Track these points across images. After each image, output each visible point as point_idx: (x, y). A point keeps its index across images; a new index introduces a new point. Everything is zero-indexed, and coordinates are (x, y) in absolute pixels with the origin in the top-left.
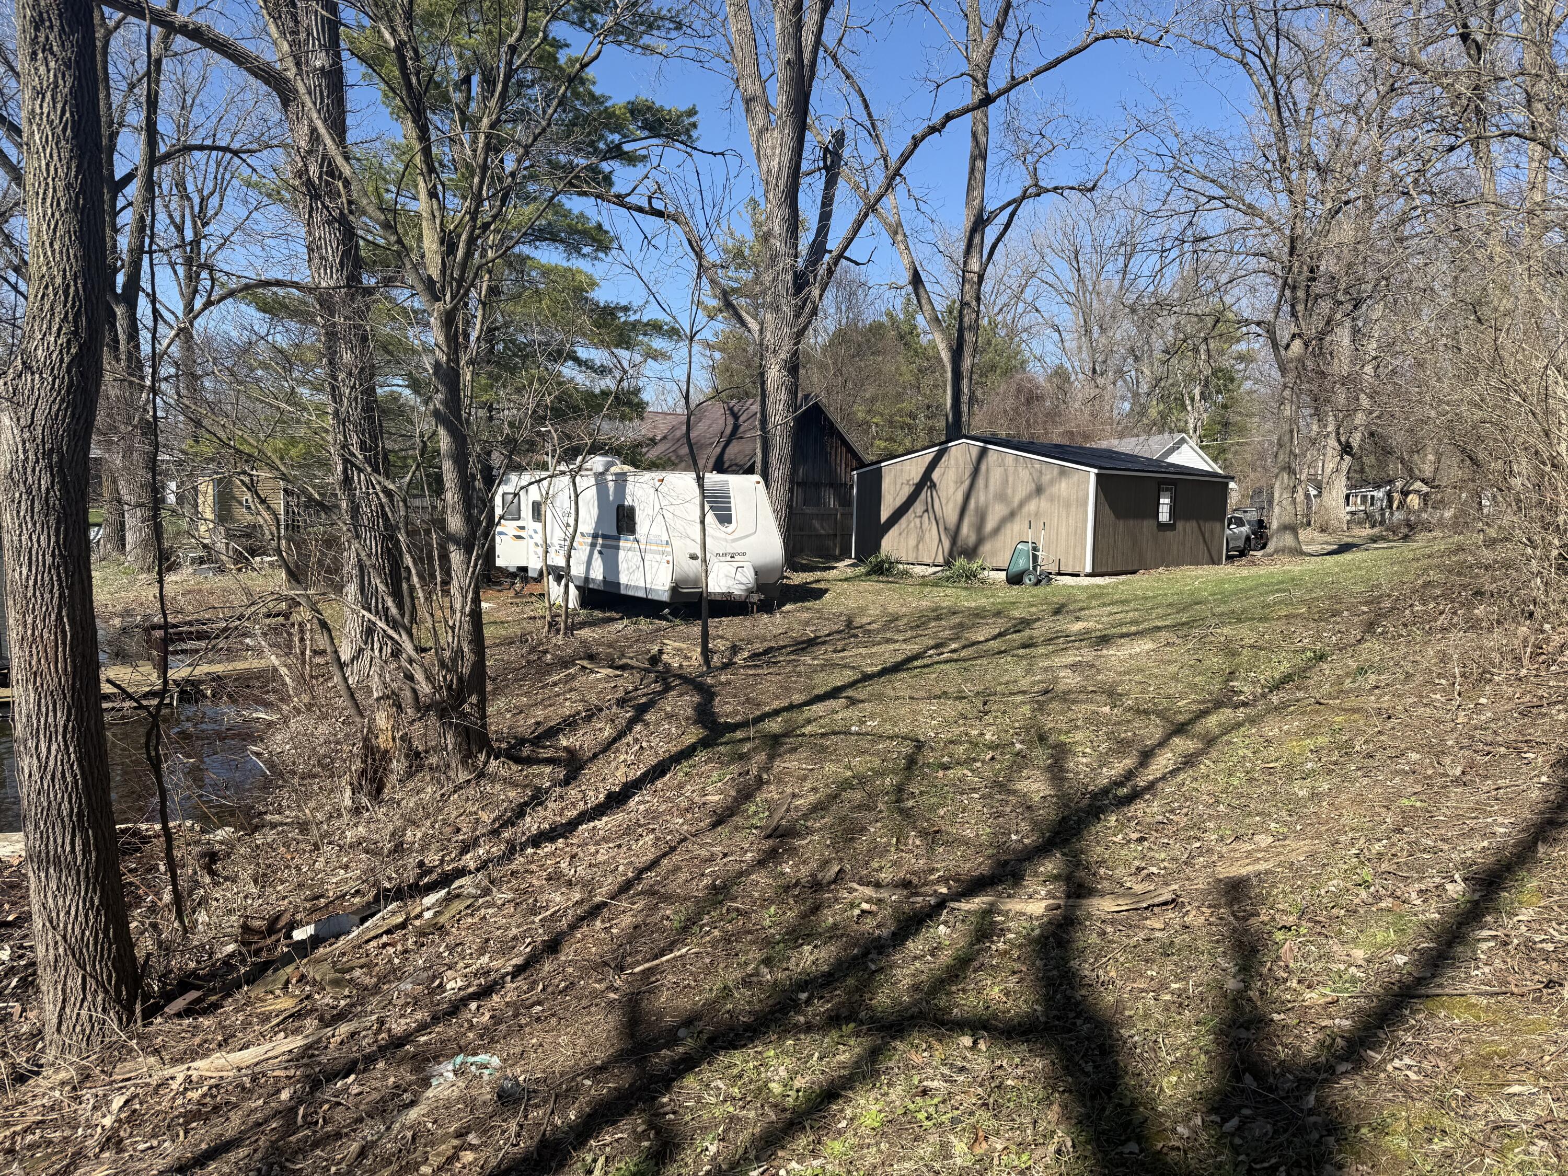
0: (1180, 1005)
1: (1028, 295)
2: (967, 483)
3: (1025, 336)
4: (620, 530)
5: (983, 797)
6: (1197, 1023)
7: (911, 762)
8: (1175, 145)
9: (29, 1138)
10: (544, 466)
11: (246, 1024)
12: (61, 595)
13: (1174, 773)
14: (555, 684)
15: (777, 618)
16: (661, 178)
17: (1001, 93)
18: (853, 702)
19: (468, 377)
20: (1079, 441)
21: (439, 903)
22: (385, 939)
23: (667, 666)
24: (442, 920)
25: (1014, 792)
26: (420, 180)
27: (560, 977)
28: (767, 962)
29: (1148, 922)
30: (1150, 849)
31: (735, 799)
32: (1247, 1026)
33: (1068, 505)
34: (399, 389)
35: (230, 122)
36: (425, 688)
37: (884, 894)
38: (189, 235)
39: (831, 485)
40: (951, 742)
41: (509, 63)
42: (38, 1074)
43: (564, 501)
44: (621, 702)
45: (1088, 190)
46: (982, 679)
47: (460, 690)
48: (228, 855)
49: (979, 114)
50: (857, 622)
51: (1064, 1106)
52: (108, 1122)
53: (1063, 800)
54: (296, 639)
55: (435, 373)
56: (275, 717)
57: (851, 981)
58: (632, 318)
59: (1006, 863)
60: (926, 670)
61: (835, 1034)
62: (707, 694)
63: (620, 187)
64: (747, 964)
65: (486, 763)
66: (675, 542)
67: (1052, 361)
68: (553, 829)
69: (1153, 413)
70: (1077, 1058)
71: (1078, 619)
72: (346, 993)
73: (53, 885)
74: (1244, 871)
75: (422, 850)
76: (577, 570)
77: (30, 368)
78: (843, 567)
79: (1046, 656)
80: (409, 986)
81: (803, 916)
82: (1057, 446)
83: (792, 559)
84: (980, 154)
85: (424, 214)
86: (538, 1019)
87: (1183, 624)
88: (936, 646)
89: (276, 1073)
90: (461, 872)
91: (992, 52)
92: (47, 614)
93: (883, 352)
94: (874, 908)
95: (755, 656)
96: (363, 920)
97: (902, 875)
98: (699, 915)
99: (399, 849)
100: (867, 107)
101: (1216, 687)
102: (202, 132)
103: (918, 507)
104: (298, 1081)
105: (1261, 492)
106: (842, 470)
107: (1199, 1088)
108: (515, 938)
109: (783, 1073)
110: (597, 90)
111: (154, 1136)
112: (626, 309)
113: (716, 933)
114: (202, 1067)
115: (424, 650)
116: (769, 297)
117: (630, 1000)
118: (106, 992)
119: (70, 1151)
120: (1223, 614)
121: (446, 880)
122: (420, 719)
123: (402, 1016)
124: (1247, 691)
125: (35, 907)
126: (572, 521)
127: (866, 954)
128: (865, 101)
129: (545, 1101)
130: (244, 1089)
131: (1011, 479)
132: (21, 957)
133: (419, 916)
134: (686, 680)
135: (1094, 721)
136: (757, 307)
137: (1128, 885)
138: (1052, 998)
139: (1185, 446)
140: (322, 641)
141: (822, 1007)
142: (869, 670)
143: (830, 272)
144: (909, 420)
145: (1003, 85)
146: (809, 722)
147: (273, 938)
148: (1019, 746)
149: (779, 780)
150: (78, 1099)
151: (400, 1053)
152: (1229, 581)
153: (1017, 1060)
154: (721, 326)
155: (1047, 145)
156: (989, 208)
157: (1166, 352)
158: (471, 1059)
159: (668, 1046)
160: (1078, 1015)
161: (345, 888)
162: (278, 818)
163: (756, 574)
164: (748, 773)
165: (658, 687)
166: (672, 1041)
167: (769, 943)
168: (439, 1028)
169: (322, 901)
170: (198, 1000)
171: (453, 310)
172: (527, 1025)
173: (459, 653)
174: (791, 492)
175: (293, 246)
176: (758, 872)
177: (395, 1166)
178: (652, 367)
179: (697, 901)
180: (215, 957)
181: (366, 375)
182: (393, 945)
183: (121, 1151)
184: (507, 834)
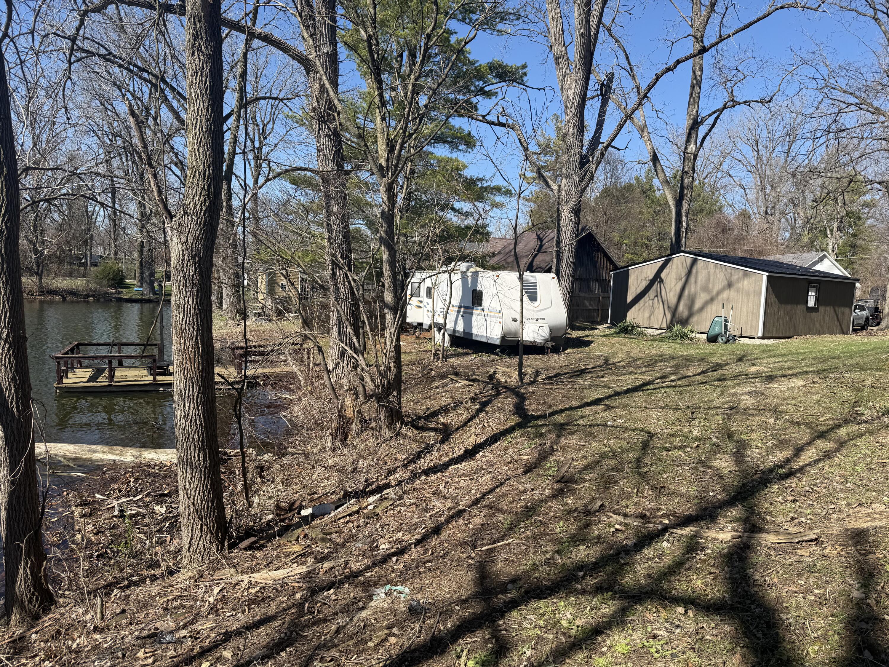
0: (820, 603)
1: (725, 167)
2: (683, 280)
3: (722, 191)
4: (474, 304)
5: (691, 469)
6: (832, 616)
7: (646, 445)
8: (825, 72)
9: (175, 604)
10: (433, 268)
11: (278, 557)
12: (198, 329)
13: (817, 461)
14: (437, 388)
15: (562, 356)
16: (505, 105)
17: (712, 46)
18: (609, 407)
19: (398, 218)
20: (756, 256)
21: (376, 501)
22: (348, 518)
23: (499, 381)
24: (378, 511)
25: (711, 467)
26: (377, 110)
27: (441, 548)
28: (559, 552)
29: (799, 551)
30: (800, 506)
31: (538, 459)
32: (867, 621)
33: (748, 295)
34: (360, 226)
35: (279, 84)
36: (370, 386)
37: (629, 521)
38: (257, 144)
39: (597, 280)
40: (671, 435)
41: (426, 44)
42: (179, 571)
43: (444, 287)
44: (473, 400)
45: (765, 102)
46: (690, 399)
47: (388, 388)
48: (269, 468)
49: (697, 59)
50: (611, 361)
51: (743, 656)
52: (211, 600)
53: (744, 473)
54: (306, 357)
55: (382, 217)
56: (294, 398)
57: (609, 569)
58: (485, 185)
59: (706, 508)
60: (654, 391)
61: (599, 597)
62: (522, 398)
63: (482, 111)
64: (546, 552)
65: (400, 428)
66: (505, 312)
67: (739, 207)
68: (436, 467)
69: (805, 239)
70: (752, 628)
71: (753, 365)
72: (328, 546)
73: (189, 477)
74: (865, 526)
75: (367, 472)
76: (450, 326)
77: (187, 213)
78: (603, 328)
79: (733, 386)
80: (361, 545)
81: (580, 529)
82: (742, 258)
83: (572, 324)
84: (697, 83)
85: (379, 130)
86: (430, 570)
87: (824, 370)
88: (661, 378)
89: (293, 584)
90: (388, 486)
91: (707, 21)
92: (191, 339)
93: (632, 201)
94: (623, 528)
95: (549, 378)
96: (337, 508)
97: (640, 510)
98: (518, 522)
99: (355, 471)
100: (627, 58)
101: (846, 410)
102: (265, 90)
103: (651, 293)
104: (304, 590)
105: (877, 289)
106: (604, 272)
107: (833, 655)
108: (416, 524)
109: (568, 615)
110: (471, 57)
111: (234, 610)
112: (481, 180)
113: (528, 533)
114: (256, 577)
115: (370, 366)
116: (565, 170)
117: (480, 565)
118: (212, 533)
119: (194, 612)
120: (851, 365)
121: (379, 489)
122: (366, 402)
123: (357, 561)
124: (867, 414)
125: (180, 487)
126: (448, 299)
127: (618, 553)
128: (626, 55)
129: (434, 615)
130: (277, 591)
131: (712, 278)
132: (170, 512)
133: (366, 508)
134: (509, 389)
135: (764, 427)
136: (556, 176)
137: (786, 527)
138: (736, 591)
139: (826, 260)
140: (319, 359)
141: (591, 581)
142: (619, 389)
143: (602, 155)
144: (646, 242)
145: (714, 40)
146: (582, 417)
147: (291, 513)
148: (714, 440)
149: (564, 450)
150: (197, 587)
151: (356, 580)
152: (854, 344)
153: (713, 625)
154: (535, 188)
155: (740, 76)
156: (702, 115)
157: (815, 201)
158: (394, 588)
159: (502, 593)
160: (753, 602)
161: (327, 490)
162: (294, 450)
163: (551, 330)
164: (545, 444)
165: (493, 392)
166: (504, 591)
167: (559, 542)
168: (376, 570)
169: (316, 496)
170: (255, 542)
171: (393, 182)
172: (423, 572)
173: (388, 368)
174: (573, 284)
175: (310, 149)
176: (552, 501)
177: (355, 640)
178: (495, 212)
179: (517, 514)
180: (262, 521)
181: (345, 218)
182: (352, 522)
183: (218, 615)
184: (411, 467)
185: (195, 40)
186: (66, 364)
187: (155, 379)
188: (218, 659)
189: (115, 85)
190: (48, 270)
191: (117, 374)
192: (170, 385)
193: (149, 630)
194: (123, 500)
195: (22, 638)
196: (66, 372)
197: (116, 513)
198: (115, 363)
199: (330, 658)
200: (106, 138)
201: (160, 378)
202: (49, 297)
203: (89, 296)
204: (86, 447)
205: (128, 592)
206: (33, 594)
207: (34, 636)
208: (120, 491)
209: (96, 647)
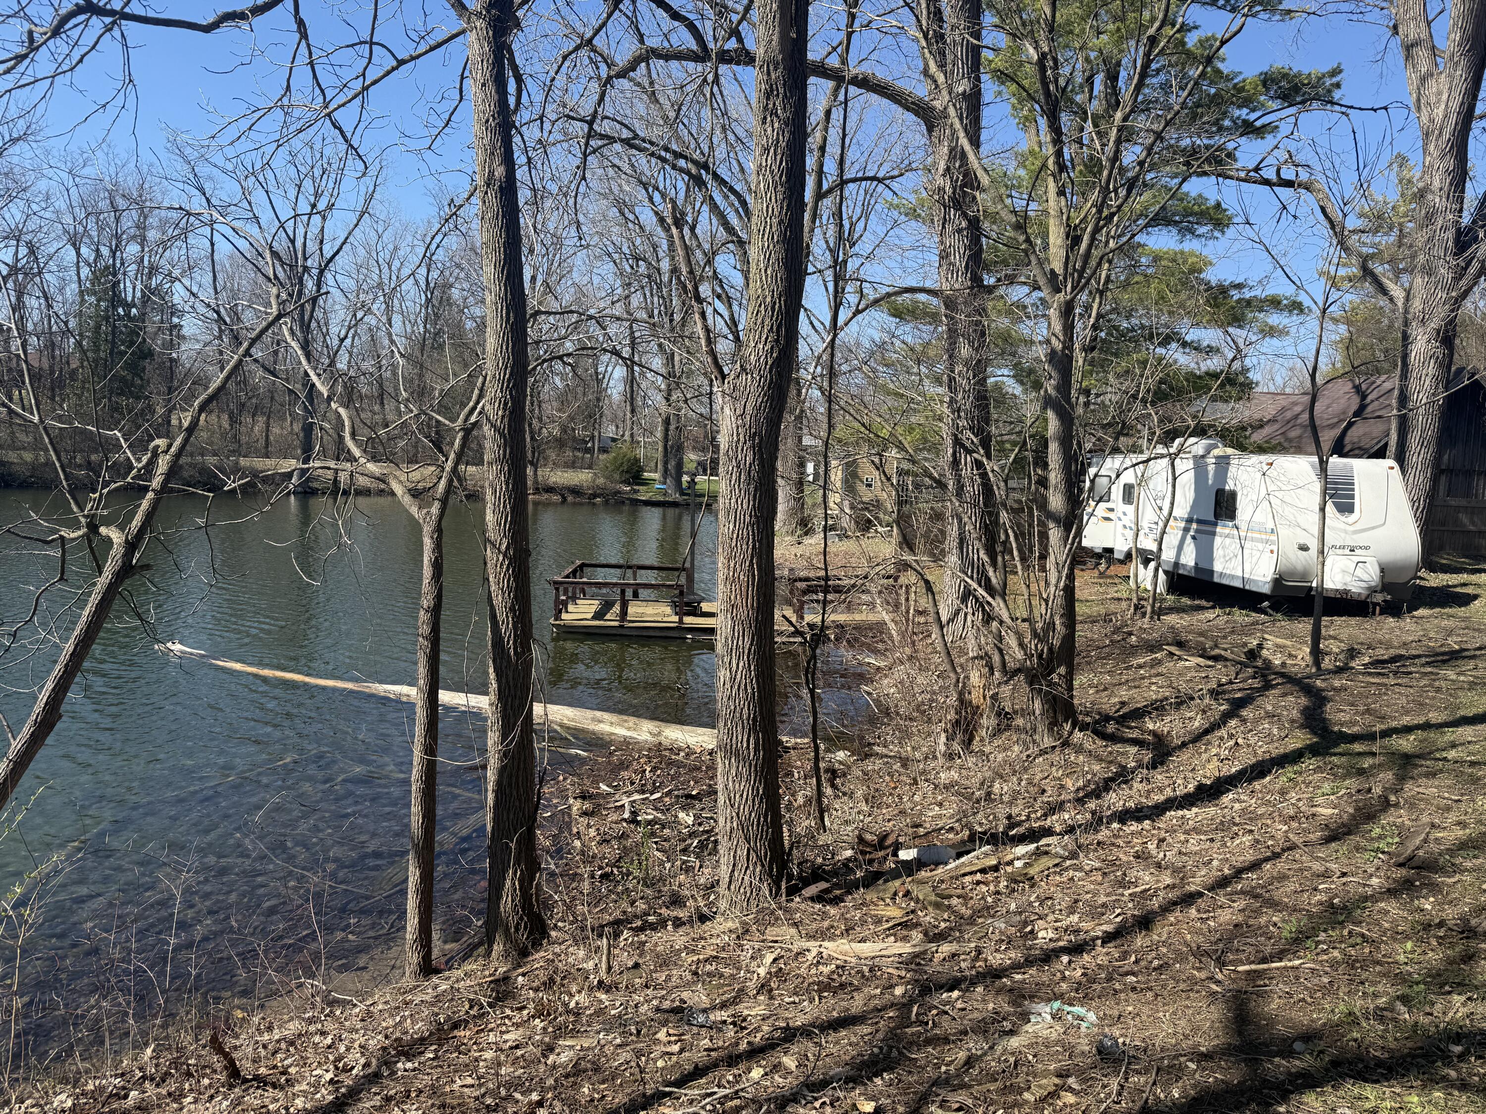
4: (1217, 516)
9: (708, 968)
10: (1135, 449)
11: (863, 922)
12: (753, 547)
14: (1140, 667)
15: (1407, 623)
16: (1292, 146)
19: (1080, 363)
21: (1029, 855)
22: (979, 876)
23: (1268, 664)
24: (1032, 871)
26: (1051, 179)
27: (1154, 954)
28: (1405, 999)
31: (1353, 817)
34: (1005, 379)
36: (1016, 654)
41: (1147, 54)
42: (713, 918)
43: (1160, 483)
44: (1215, 694)
47: (1050, 660)
48: (844, 775)
52: (762, 971)
54: (903, 599)
55: (1050, 361)
56: (882, 664)
58: (1247, 296)
62: (1318, 698)
63: (1245, 162)
64: (1375, 995)
65: (1071, 733)
66: (1282, 531)
68: (1139, 809)
72: (946, 916)
73: (733, 772)
75: (1010, 803)
76: (1168, 555)
80: (1003, 926)
81: (1451, 962)
83: (1429, 560)
85: (1052, 212)
86: (1134, 989)
89: (890, 970)
90: (1048, 832)
92: (743, 561)
95: (1378, 662)
96: (959, 855)
98: (1314, 931)
99: (988, 797)
104: (908, 983)
108: (1104, 905)
110: (1224, 68)
111: (796, 994)
112: (1239, 286)
113: (1336, 953)
114: (830, 947)
117: (1235, 997)
118: (763, 865)
119: (737, 987)
121: (1032, 836)
122: (1006, 682)
123: (997, 951)
125: (720, 787)
126: (1166, 505)
129: (1147, 1071)
130: (863, 976)
132: (700, 824)
133: (1010, 863)
134: (1290, 679)
136: (1401, 272)
140: (925, 602)
146: (1454, 746)
147: (881, 854)
149: (1412, 805)
150: (740, 947)
151: (998, 983)
158: (1067, 1008)
159: (1282, 1054)
161: (941, 824)
162: (885, 751)
163: (1382, 570)
164: (1369, 790)
165: (1256, 683)
166: (1287, 1052)
167: (1405, 981)
168: (1033, 971)
169: (921, 831)
170: (827, 891)
171: (1072, 300)
172: (1121, 991)
173: (1051, 626)
174: (1435, 480)
175: (927, 255)
176: (1387, 900)
177: (999, 1084)
178: (1271, 344)
179: (1310, 916)
180: (837, 858)
181: (979, 368)
182: (986, 884)
183: (772, 998)
184: (1092, 805)
185: (768, 99)
186: (566, 592)
187: (681, 621)
188: (775, 1066)
189: (641, 182)
190: (545, 459)
191: (631, 610)
192: (712, 631)
193: (673, 1001)
194: (636, 797)
195: (506, 979)
196: (565, 604)
197: (626, 815)
198: (629, 593)
199: (957, 1106)
200: (625, 263)
201: (689, 620)
202: (546, 496)
203: (595, 496)
204: (589, 714)
205: (643, 938)
206: (521, 919)
207: (520, 979)
208: (632, 783)
209: (600, 1012)
